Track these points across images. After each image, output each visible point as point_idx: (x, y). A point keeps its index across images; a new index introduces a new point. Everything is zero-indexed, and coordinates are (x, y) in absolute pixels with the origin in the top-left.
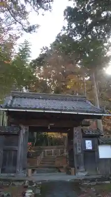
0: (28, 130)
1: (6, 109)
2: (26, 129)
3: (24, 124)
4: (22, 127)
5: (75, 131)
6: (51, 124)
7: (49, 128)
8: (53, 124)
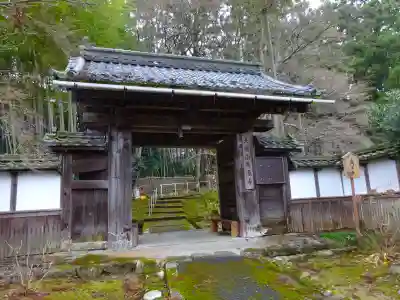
0: (129, 142)
1: (72, 83)
2: (125, 140)
3: (120, 129)
4: (114, 133)
5: (239, 143)
6: (185, 128)
7: (181, 136)
8: (189, 128)
